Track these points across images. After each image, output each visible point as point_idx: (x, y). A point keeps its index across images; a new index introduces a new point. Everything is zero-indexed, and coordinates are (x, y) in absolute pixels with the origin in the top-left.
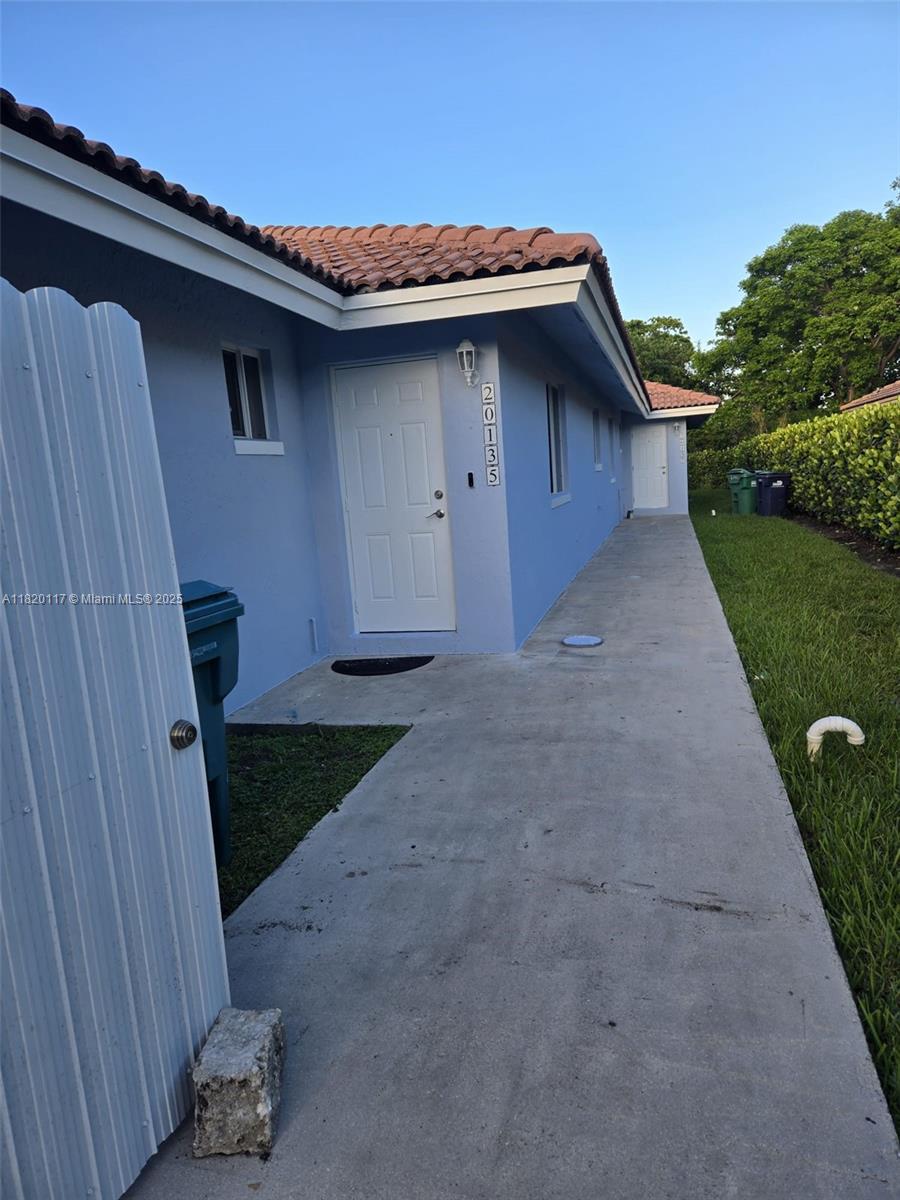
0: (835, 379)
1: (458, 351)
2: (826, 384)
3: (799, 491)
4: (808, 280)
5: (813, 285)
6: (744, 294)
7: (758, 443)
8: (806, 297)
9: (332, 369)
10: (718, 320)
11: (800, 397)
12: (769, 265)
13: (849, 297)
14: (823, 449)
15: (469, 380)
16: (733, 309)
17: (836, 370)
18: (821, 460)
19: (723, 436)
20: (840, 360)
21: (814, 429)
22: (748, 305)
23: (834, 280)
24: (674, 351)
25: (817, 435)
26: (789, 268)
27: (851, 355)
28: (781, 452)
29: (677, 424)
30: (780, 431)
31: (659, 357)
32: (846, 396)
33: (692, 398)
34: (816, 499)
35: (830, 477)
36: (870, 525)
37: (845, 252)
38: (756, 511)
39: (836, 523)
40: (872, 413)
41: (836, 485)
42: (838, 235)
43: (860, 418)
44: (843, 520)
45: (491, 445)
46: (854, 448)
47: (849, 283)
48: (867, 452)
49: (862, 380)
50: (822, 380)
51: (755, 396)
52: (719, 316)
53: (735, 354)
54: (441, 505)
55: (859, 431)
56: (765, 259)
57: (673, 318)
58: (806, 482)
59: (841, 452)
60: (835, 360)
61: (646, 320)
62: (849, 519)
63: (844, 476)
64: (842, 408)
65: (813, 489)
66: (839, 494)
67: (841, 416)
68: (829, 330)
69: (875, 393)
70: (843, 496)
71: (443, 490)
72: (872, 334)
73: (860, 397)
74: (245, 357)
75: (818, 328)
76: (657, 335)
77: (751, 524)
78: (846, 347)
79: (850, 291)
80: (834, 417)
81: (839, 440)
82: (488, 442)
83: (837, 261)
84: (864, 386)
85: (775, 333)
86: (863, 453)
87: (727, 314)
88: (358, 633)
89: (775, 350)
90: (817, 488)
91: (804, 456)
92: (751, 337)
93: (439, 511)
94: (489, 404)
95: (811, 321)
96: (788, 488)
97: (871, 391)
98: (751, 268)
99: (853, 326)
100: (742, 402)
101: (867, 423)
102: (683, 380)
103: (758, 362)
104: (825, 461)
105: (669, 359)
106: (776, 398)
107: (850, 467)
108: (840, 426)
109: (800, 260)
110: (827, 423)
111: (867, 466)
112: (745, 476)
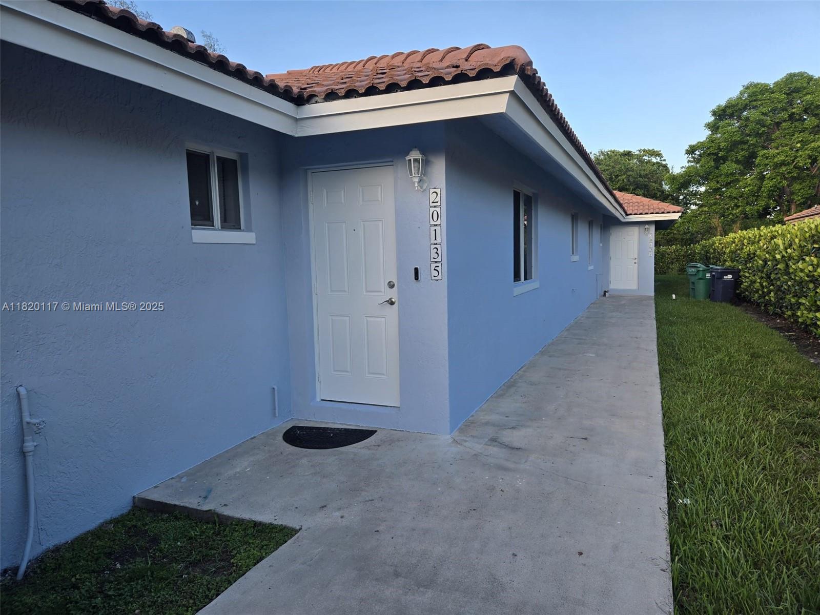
0: (780, 197)
1: (407, 158)
2: (773, 201)
3: (747, 284)
4: (760, 123)
5: (764, 126)
6: (708, 132)
7: (714, 243)
8: (758, 135)
9: (309, 172)
10: (687, 150)
11: (751, 210)
12: (729, 111)
13: (793, 135)
14: (768, 253)
15: (416, 185)
16: (698, 143)
17: (782, 190)
18: (765, 261)
19: (688, 236)
20: (785, 183)
21: (760, 236)
22: (711, 140)
23: (781, 123)
24: (653, 173)
25: (763, 241)
26: (745, 113)
27: (794, 179)
28: (731, 252)
29: (647, 226)
30: (731, 235)
31: (641, 176)
32: (789, 210)
33: (660, 207)
34: (760, 292)
35: (773, 276)
36: (809, 322)
37: (791, 103)
38: (709, 297)
39: (777, 314)
40: (813, 226)
41: (778, 283)
42: (785, 90)
43: (800, 229)
44: (783, 313)
45: (436, 244)
46: (795, 254)
47: (793, 126)
48: (807, 259)
49: (803, 198)
50: (770, 197)
51: (714, 207)
52: (687, 147)
53: (700, 176)
54: (393, 294)
55: (800, 241)
56: (726, 107)
57: (655, 150)
58: (752, 278)
59: (783, 257)
60: (780, 182)
61: (635, 150)
62: (789, 313)
63: (786, 277)
64: (785, 219)
65: (758, 284)
66: (781, 291)
67: (784, 227)
68: (776, 160)
69: (813, 208)
70: (784, 292)
71: (395, 281)
72: (812, 164)
73: (801, 211)
74: (218, 158)
75: (767, 158)
76: (642, 162)
77: (704, 308)
78: (789, 173)
79: (794, 132)
80: (778, 227)
81: (782, 247)
82: (433, 241)
83: (784, 109)
84: (804, 203)
85: (732, 161)
86: (804, 260)
87: (694, 146)
88: (318, 400)
89: (732, 174)
90: (761, 285)
91: (751, 257)
92: (713, 163)
93: (391, 299)
94: (435, 207)
95: (762, 153)
96: (737, 282)
97: (810, 207)
98: (714, 113)
99: (796, 157)
100: (706, 211)
101: (807, 235)
102: (659, 194)
103: (718, 182)
104: (769, 263)
105: (649, 178)
106: (733, 209)
107: (791, 270)
108: (783, 235)
109: (755, 107)
110: (772, 232)
111: (806, 271)
112: (701, 269)
